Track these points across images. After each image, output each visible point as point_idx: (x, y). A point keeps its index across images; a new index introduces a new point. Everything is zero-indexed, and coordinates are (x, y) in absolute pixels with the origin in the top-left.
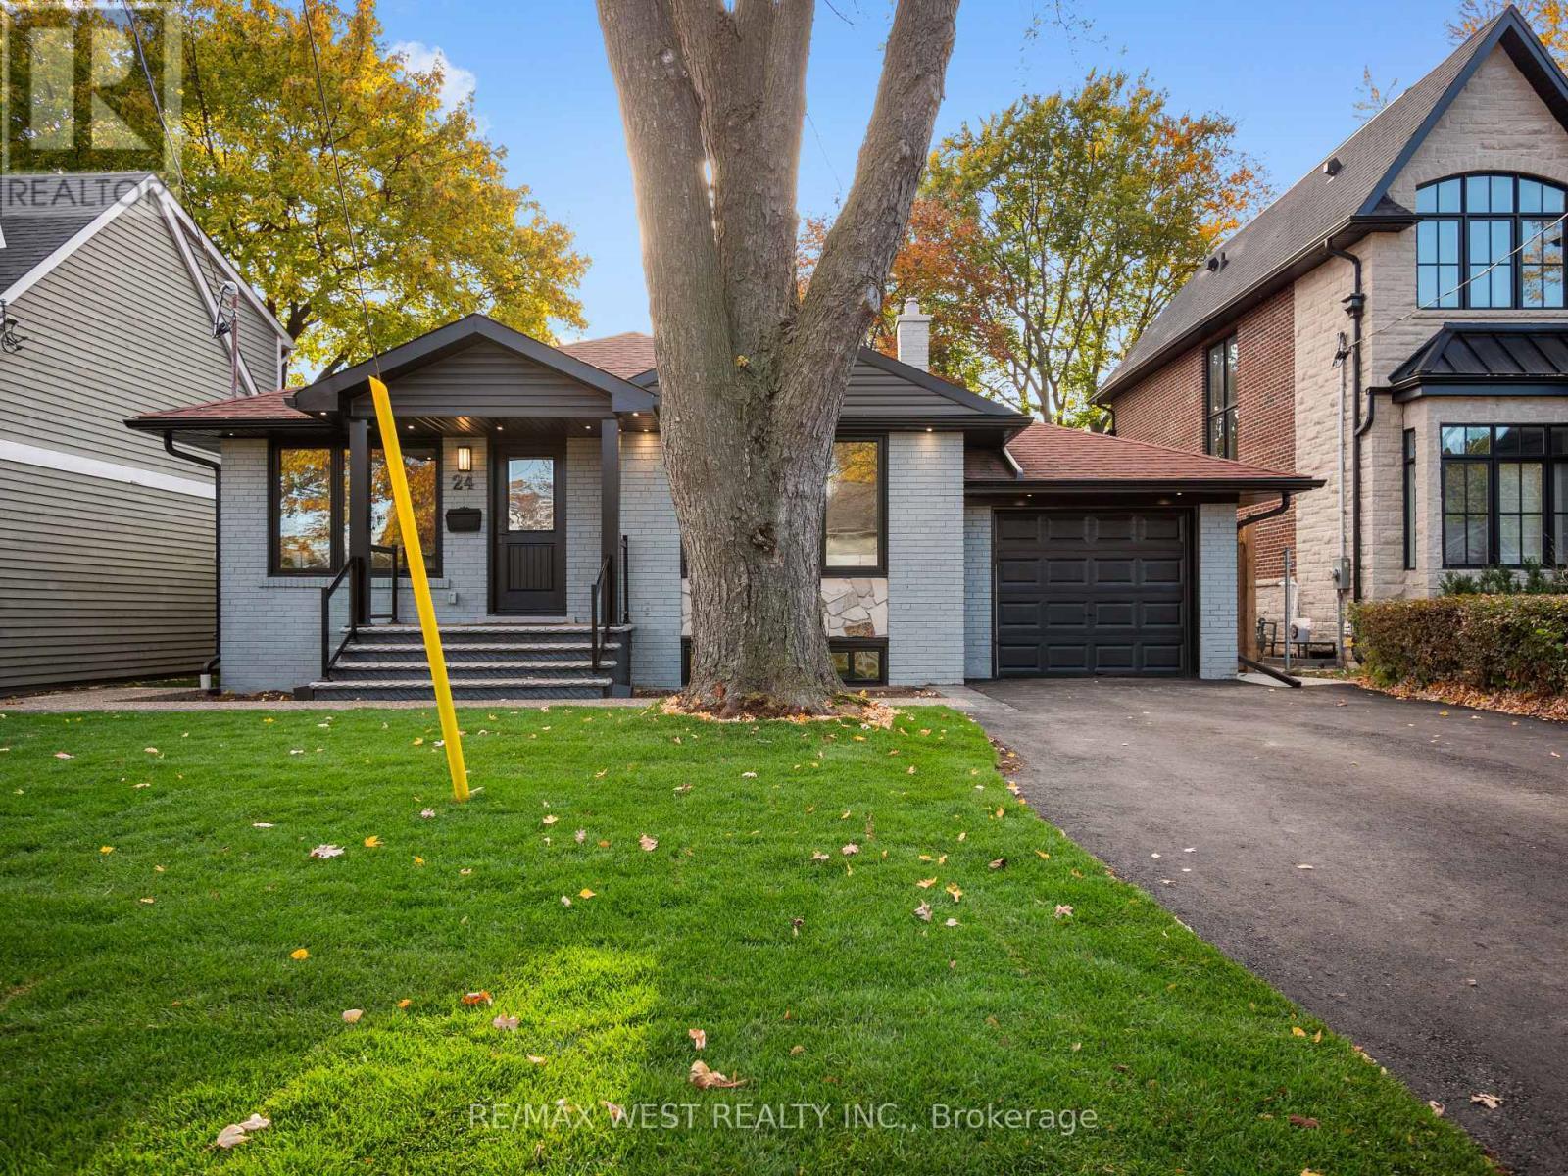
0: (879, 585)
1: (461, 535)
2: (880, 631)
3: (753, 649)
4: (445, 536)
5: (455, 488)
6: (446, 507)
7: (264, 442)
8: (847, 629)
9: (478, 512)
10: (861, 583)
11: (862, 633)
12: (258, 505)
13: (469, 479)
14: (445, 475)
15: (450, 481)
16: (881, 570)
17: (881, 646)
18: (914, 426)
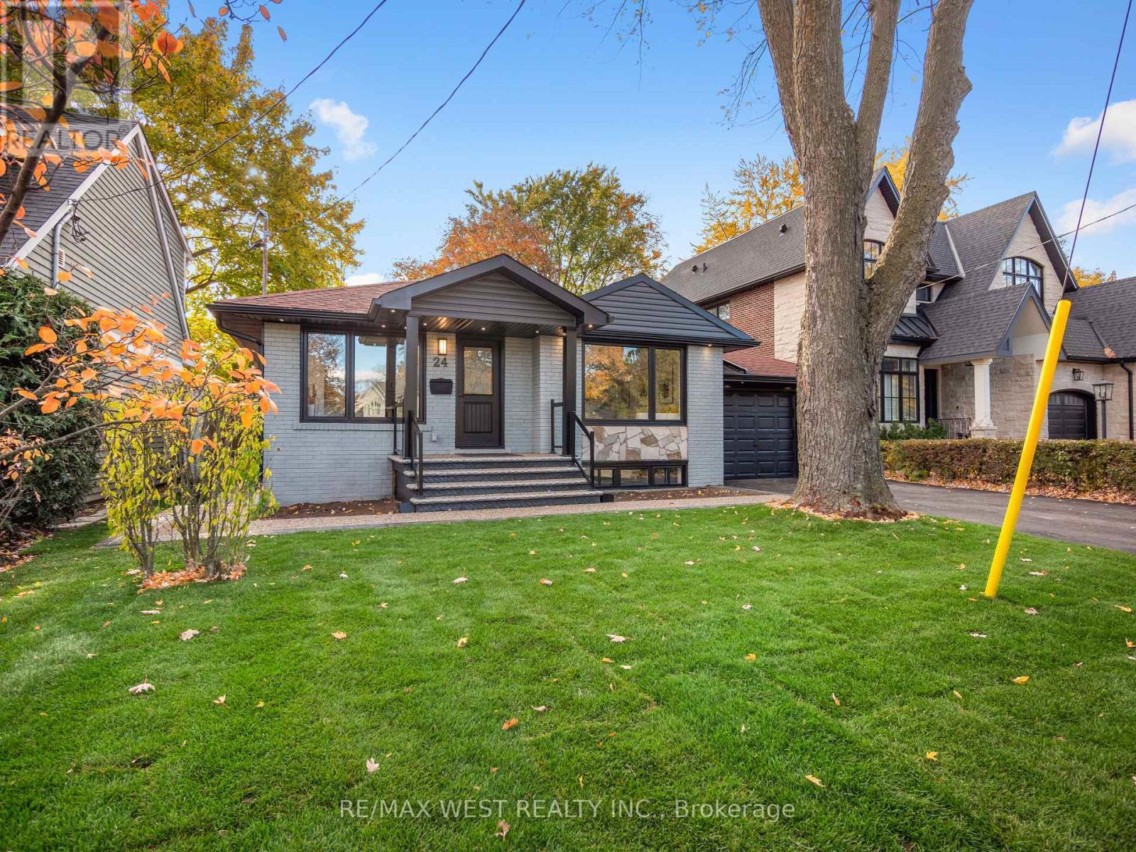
0: (683, 429)
1: (439, 397)
2: (684, 457)
3: (868, 477)
4: (428, 397)
5: (435, 366)
6: (429, 377)
7: (298, 327)
8: (668, 455)
9: (450, 382)
10: (674, 429)
11: (676, 458)
12: (294, 371)
13: (445, 359)
14: (428, 356)
15: (431, 360)
16: (683, 422)
17: (684, 465)
18: (700, 342)
